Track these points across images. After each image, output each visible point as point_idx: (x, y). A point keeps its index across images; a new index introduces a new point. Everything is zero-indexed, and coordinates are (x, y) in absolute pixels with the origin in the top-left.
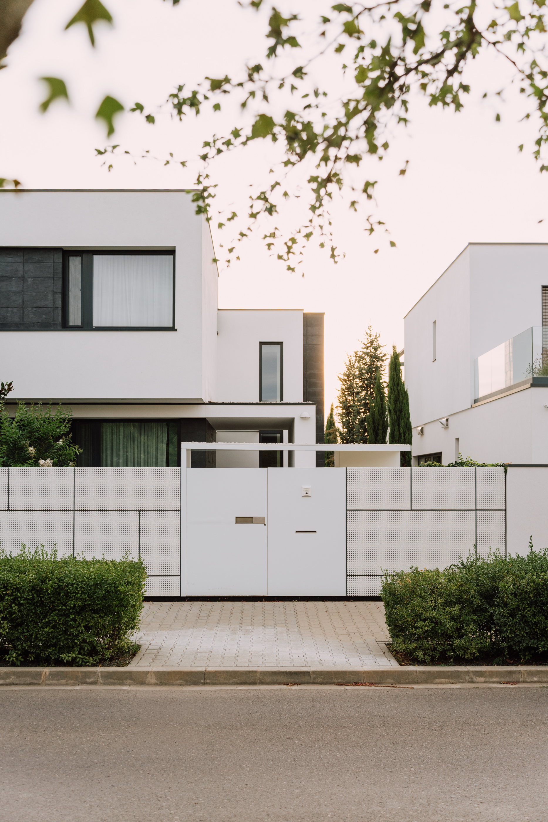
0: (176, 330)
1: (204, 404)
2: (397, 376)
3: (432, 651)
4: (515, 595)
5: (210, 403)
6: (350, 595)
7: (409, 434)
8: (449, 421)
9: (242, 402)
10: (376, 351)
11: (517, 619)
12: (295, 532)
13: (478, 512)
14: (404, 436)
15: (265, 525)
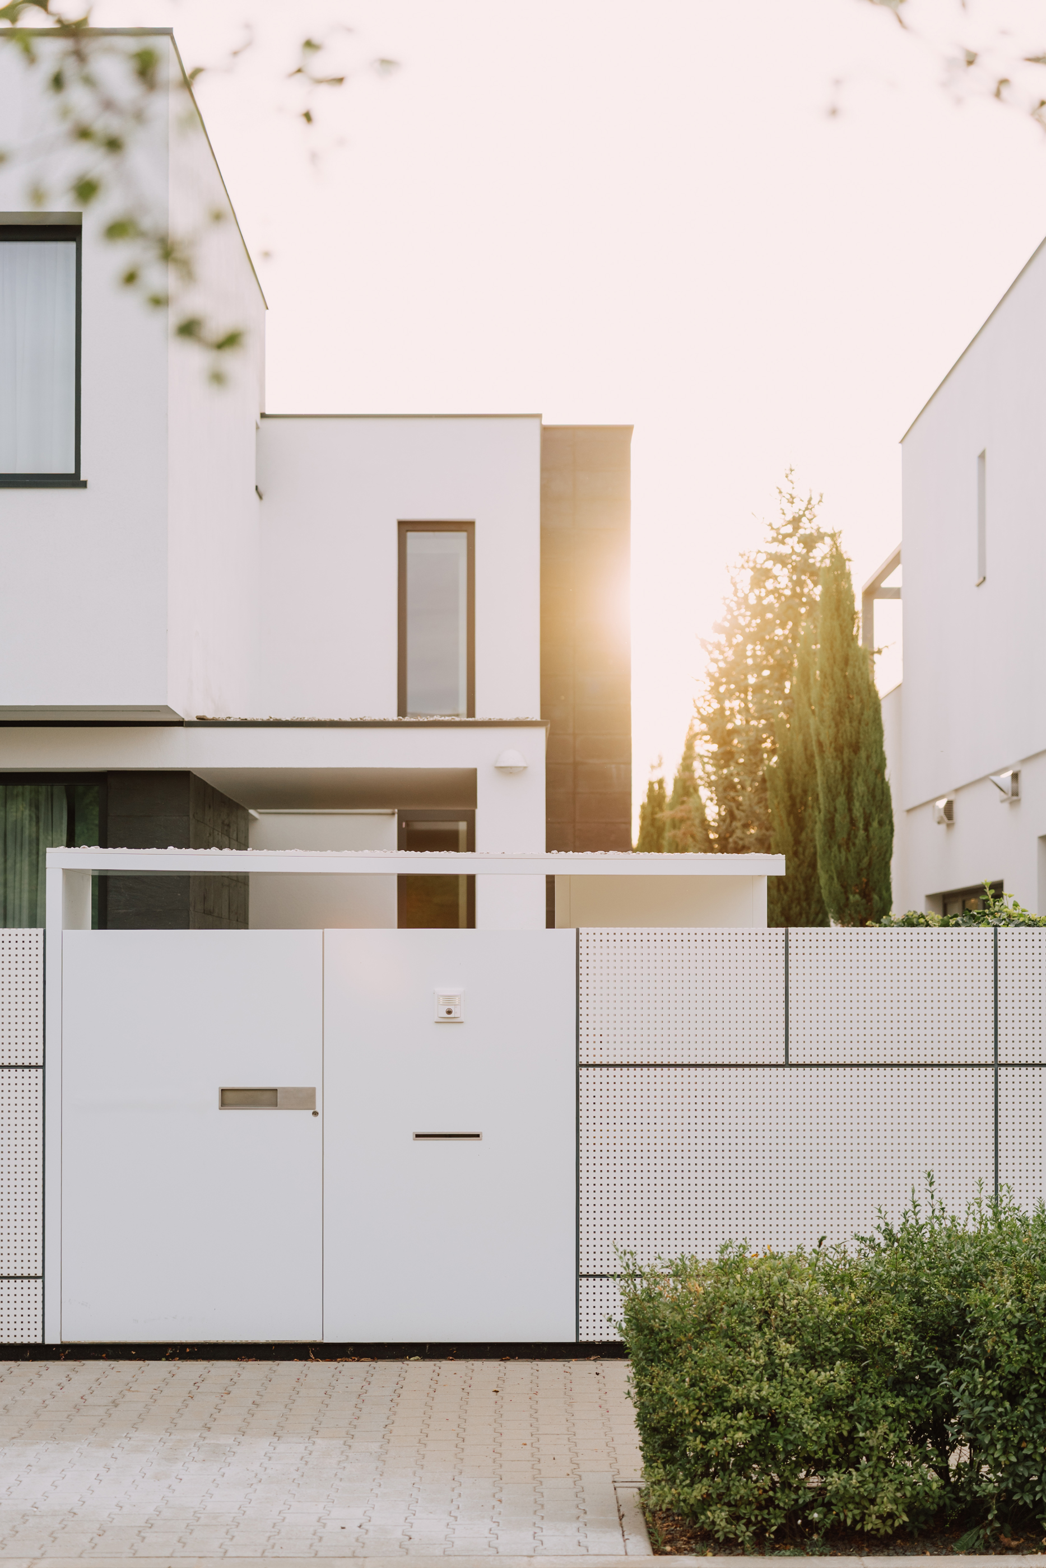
0: (84, 485)
1: (180, 723)
2: (842, 632)
3: (760, 1508)
4: (1020, 1330)
5: (203, 722)
6: (591, 1339)
7: (881, 823)
8: (1022, 778)
9: (307, 717)
10: (809, 551)
11: (1026, 1406)
12: (412, 1136)
13: (1002, 1071)
14: (866, 830)
15: (315, 1114)
